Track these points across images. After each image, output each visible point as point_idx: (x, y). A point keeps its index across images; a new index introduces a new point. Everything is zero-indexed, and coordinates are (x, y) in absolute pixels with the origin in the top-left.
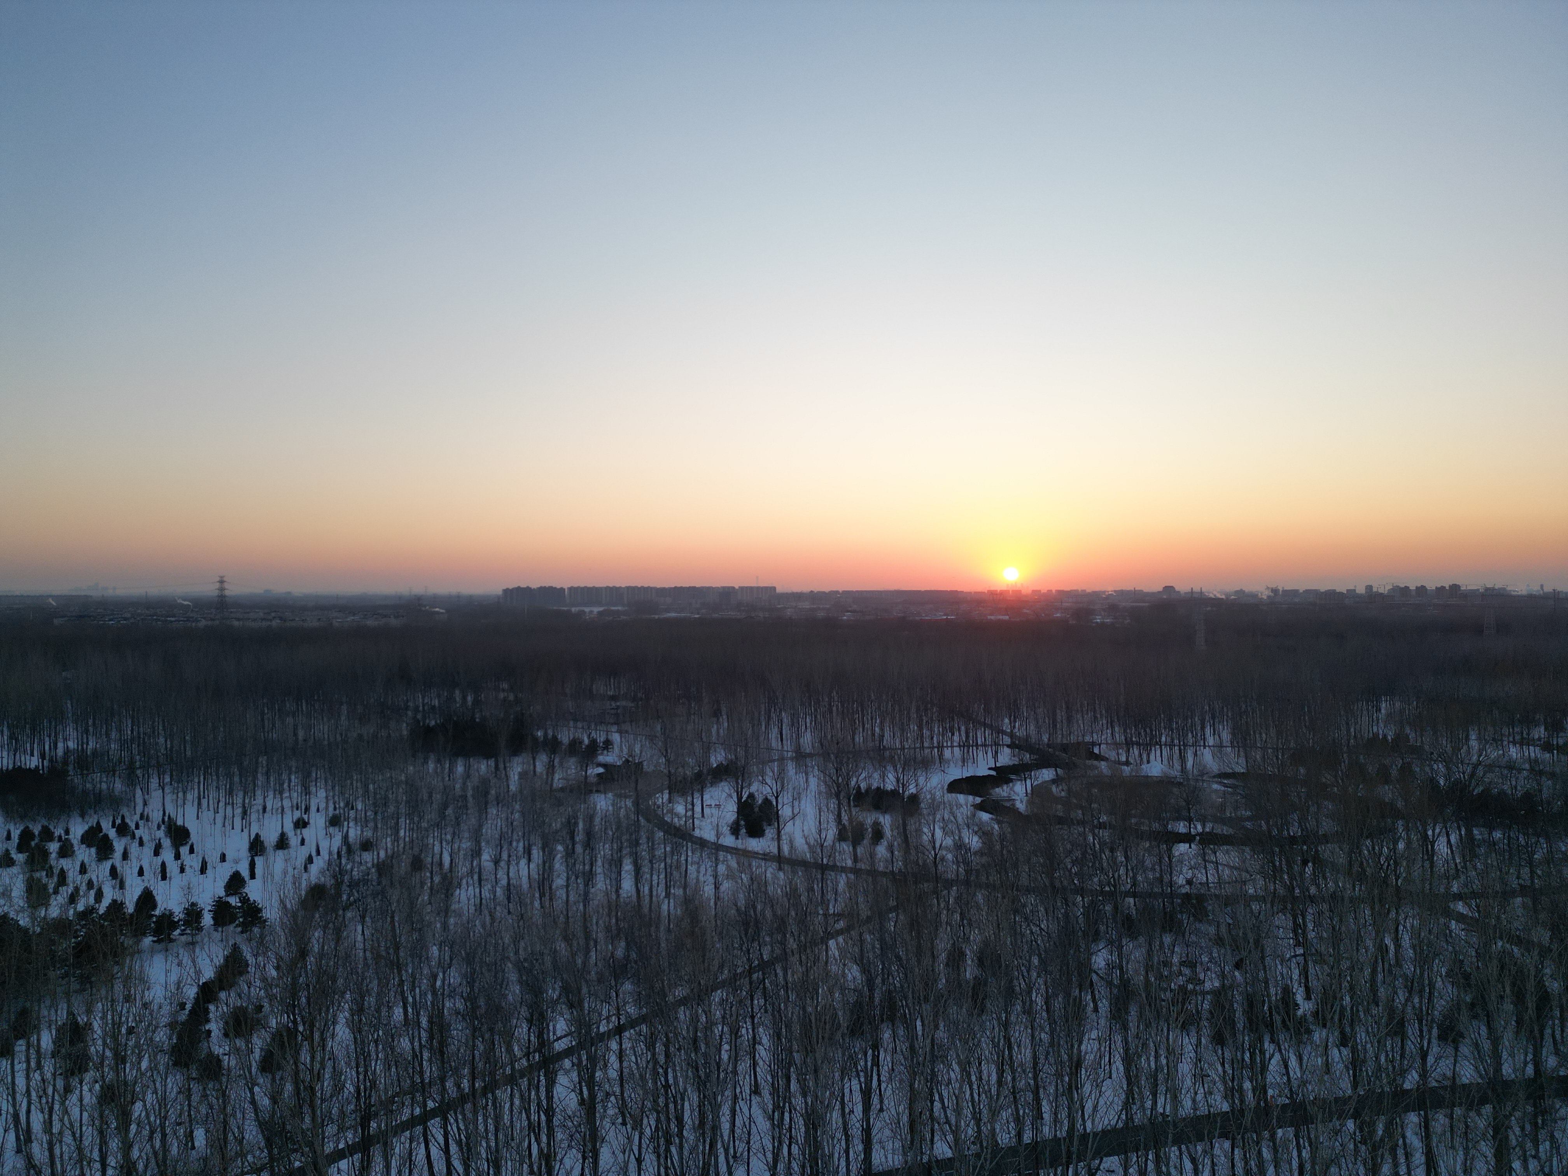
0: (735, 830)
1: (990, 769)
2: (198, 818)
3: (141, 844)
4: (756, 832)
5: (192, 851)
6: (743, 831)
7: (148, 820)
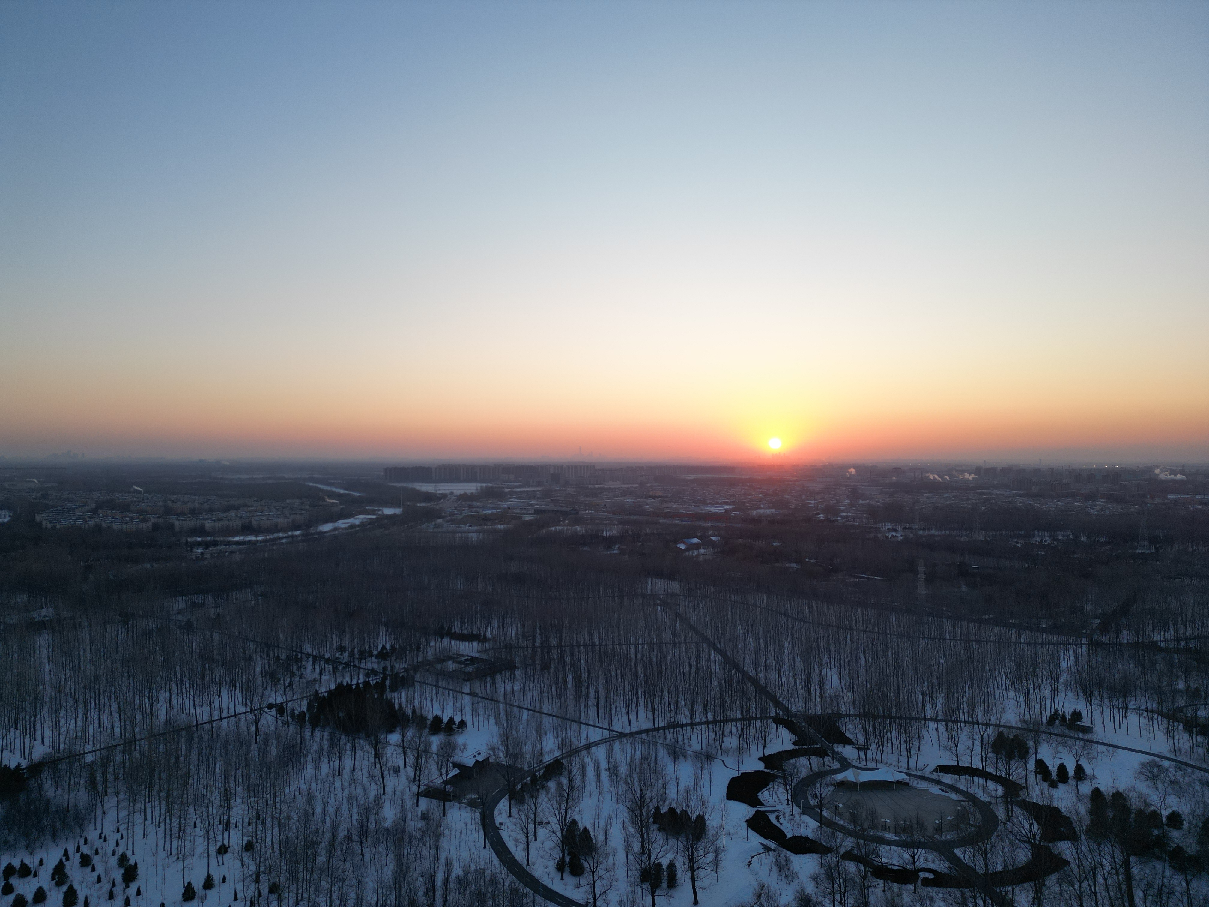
0: (560, 867)
1: (760, 759)
2: (144, 838)
3: (99, 880)
4: (577, 871)
5: (139, 893)
6: (567, 869)
7: (105, 840)
